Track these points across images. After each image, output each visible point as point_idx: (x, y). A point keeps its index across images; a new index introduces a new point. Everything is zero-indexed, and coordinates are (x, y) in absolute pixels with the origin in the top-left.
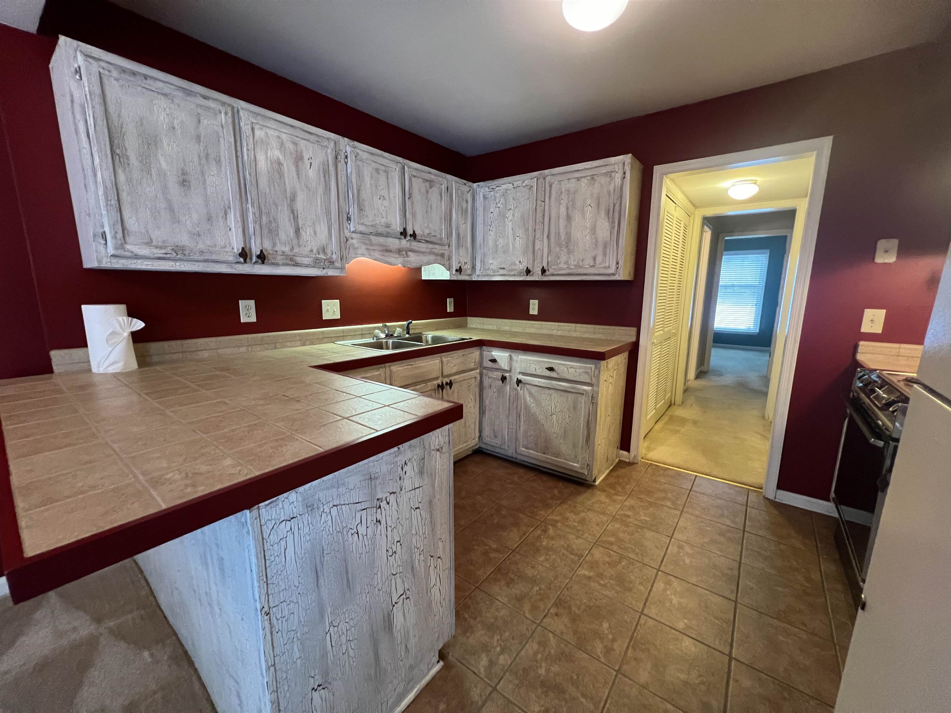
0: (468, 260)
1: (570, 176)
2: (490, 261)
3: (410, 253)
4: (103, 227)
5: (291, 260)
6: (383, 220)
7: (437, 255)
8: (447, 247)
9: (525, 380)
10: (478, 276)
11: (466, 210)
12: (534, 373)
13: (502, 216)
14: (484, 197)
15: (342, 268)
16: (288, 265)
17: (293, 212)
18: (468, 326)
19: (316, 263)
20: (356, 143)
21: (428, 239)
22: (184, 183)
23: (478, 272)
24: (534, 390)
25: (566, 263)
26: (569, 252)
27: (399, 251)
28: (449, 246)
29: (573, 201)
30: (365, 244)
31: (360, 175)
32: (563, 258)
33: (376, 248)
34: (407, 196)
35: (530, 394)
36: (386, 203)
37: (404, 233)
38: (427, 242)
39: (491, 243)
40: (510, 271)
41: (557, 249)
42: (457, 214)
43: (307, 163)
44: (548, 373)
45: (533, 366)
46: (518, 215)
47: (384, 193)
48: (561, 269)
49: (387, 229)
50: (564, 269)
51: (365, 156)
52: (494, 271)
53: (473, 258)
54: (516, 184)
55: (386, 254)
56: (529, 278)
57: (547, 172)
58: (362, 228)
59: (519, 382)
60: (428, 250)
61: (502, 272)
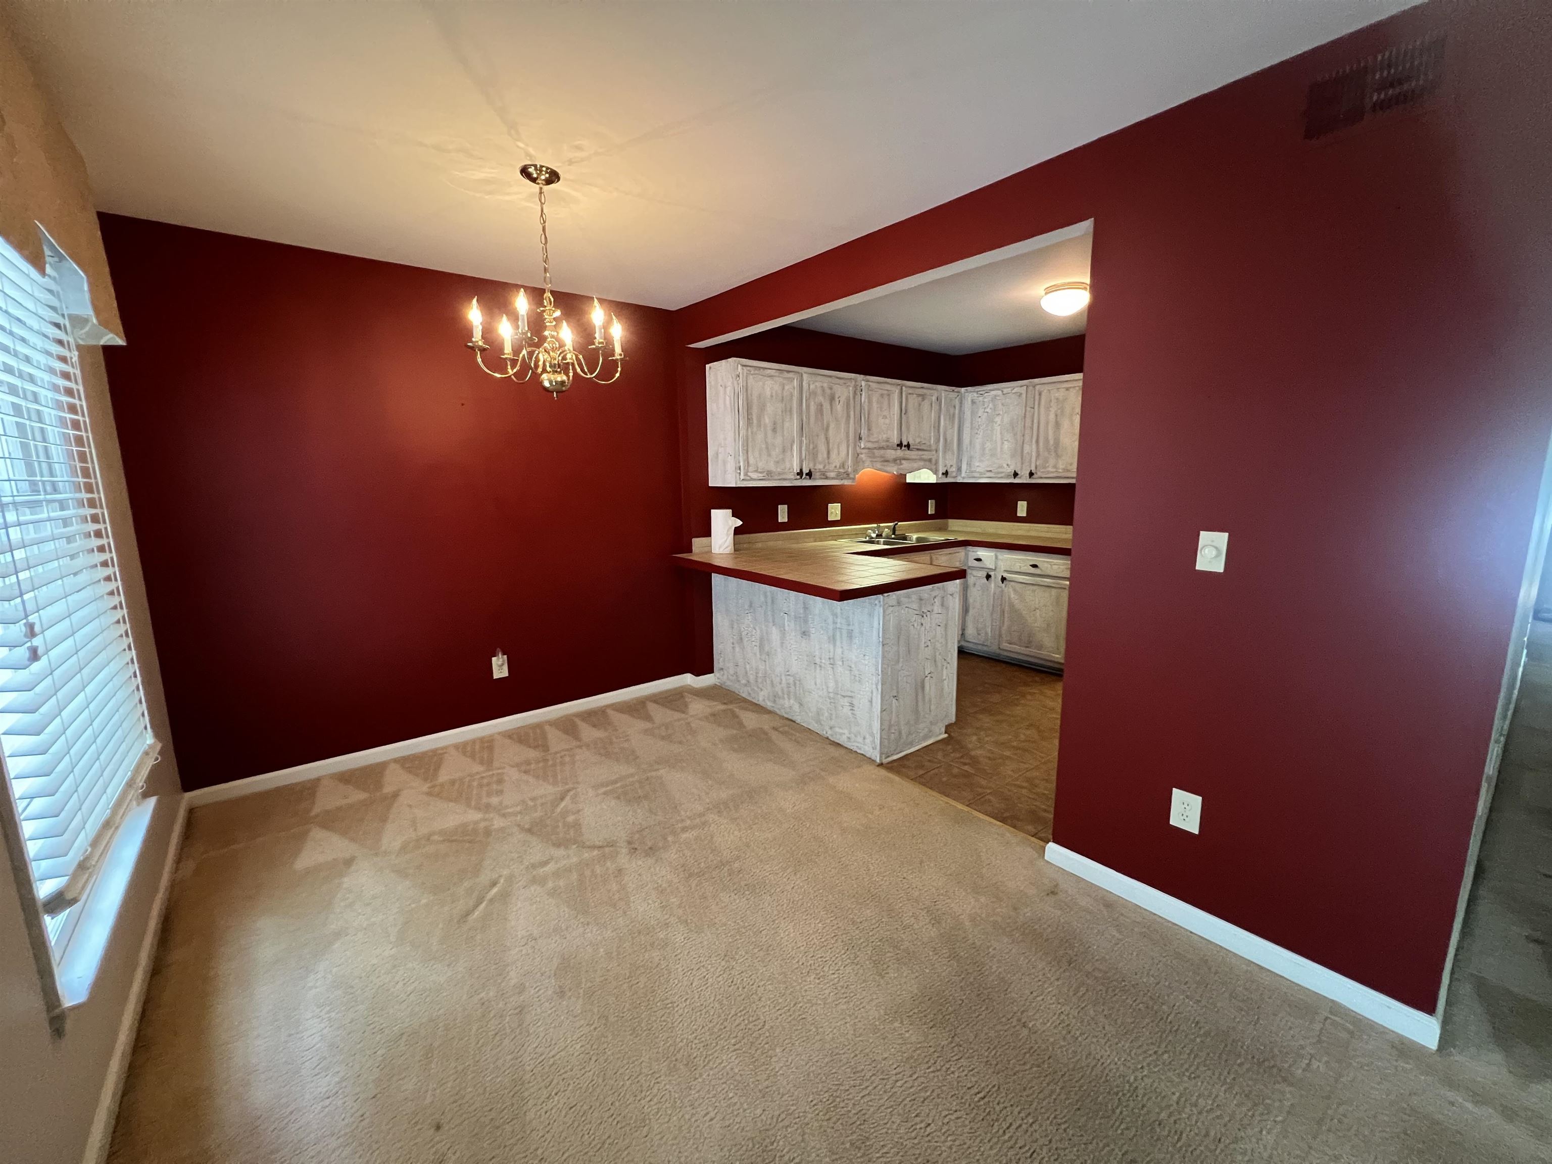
0: (954, 462)
1: (1059, 386)
2: (977, 464)
3: (903, 462)
4: (739, 462)
5: (824, 475)
6: (885, 436)
7: (925, 460)
8: (934, 452)
9: (1009, 577)
10: (964, 478)
11: (954, 415)
12: (1019, 570)
13: (991, 420)
14: (973, 402)
15: (854, 479)
16: (821, 479)
17: (827, 438)
18: (949, 529)
19: (839, 476)
20: (868, 377)
21: (919, 447)
22: (774, 430)
23: (963, 474)
24: (1018, 586)
25: (1055, 467)
26: (1058, 456)
27: (895, 460)
28: (936, 451)
29: (1062, 409)
30: (870, 457)
31: (870, 402)
32: (1052, 462)
33: (878, 459)
34: (904, 411)
35: (1015, 590)
36: (887, 421)
37: (900, 445)
38: (918, 449)
39: (978, 447)
40: (999, 473)
41: (1046, 454)
42: (945, 420)
43: (837, 400)
44: (1033, 570)
45: (1018, 564)
46: (1006, 419)
47: (886, 413)
48: (1049, 472)
49: (888, 443)
50: (1052, 472)
51: (873, 385)
52: (981, 473)
53: (960, 461)
54: (1005, 391)
55: (886, 463)
56: (1017, 481)
57: (1036, 381)
58: (870, 445)
59: (1003, 579)
60: (918, 457)
61: (989, 474)
